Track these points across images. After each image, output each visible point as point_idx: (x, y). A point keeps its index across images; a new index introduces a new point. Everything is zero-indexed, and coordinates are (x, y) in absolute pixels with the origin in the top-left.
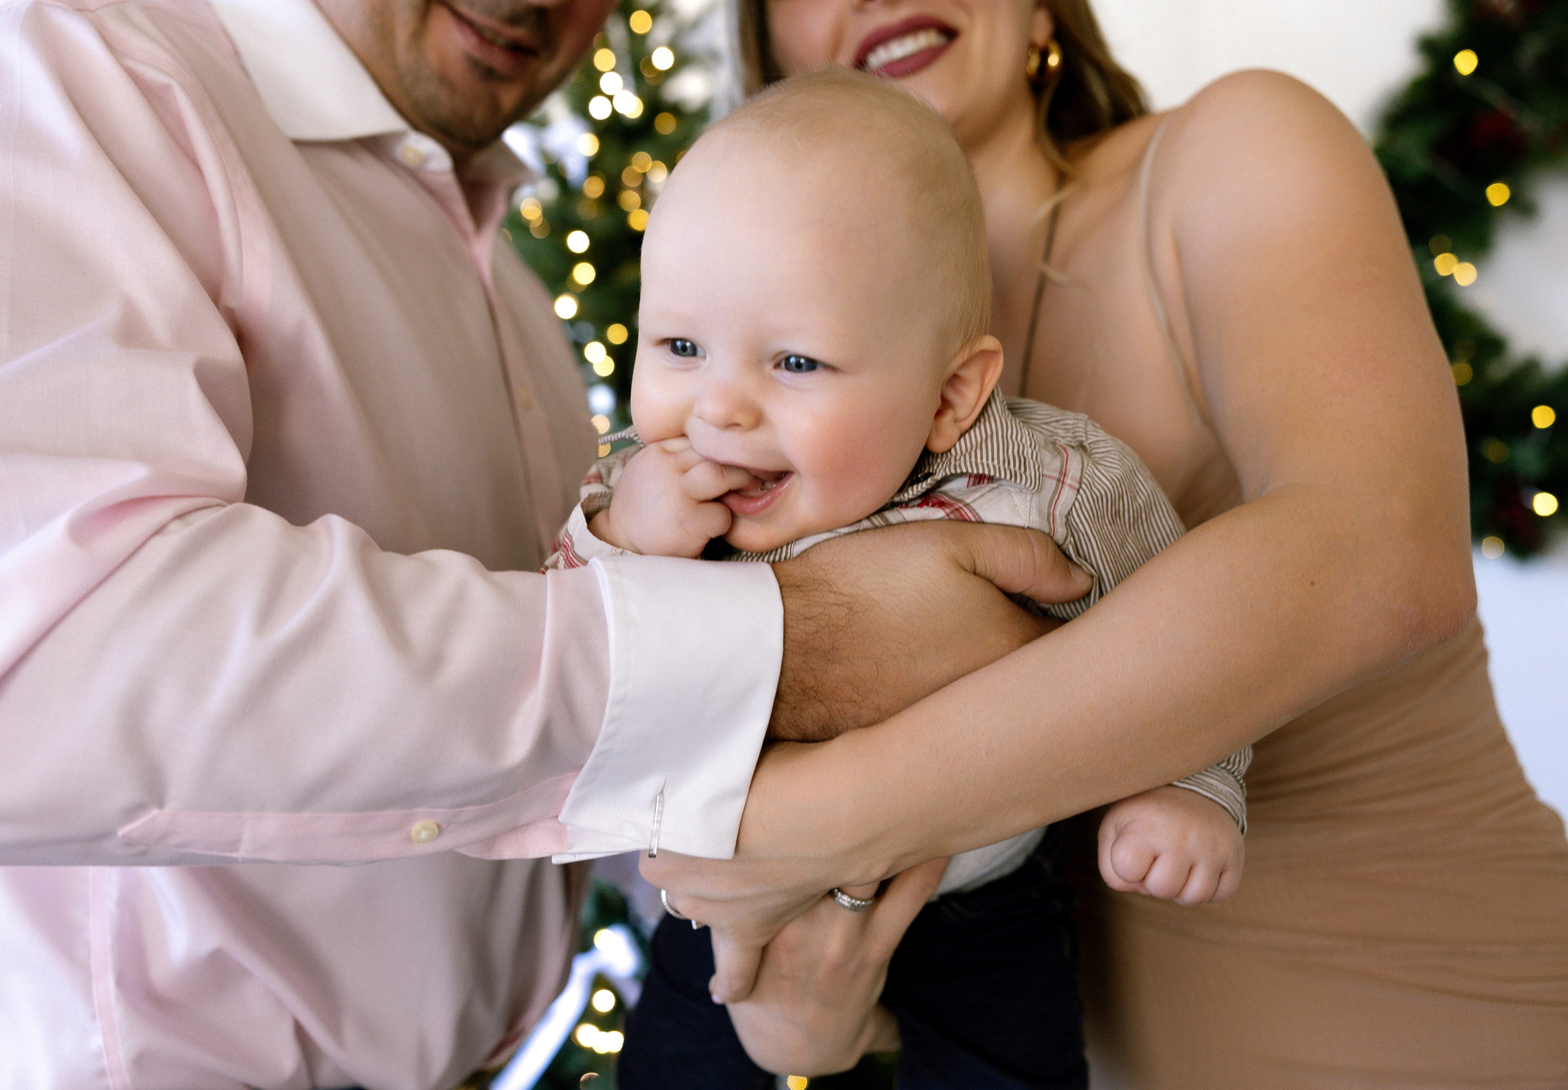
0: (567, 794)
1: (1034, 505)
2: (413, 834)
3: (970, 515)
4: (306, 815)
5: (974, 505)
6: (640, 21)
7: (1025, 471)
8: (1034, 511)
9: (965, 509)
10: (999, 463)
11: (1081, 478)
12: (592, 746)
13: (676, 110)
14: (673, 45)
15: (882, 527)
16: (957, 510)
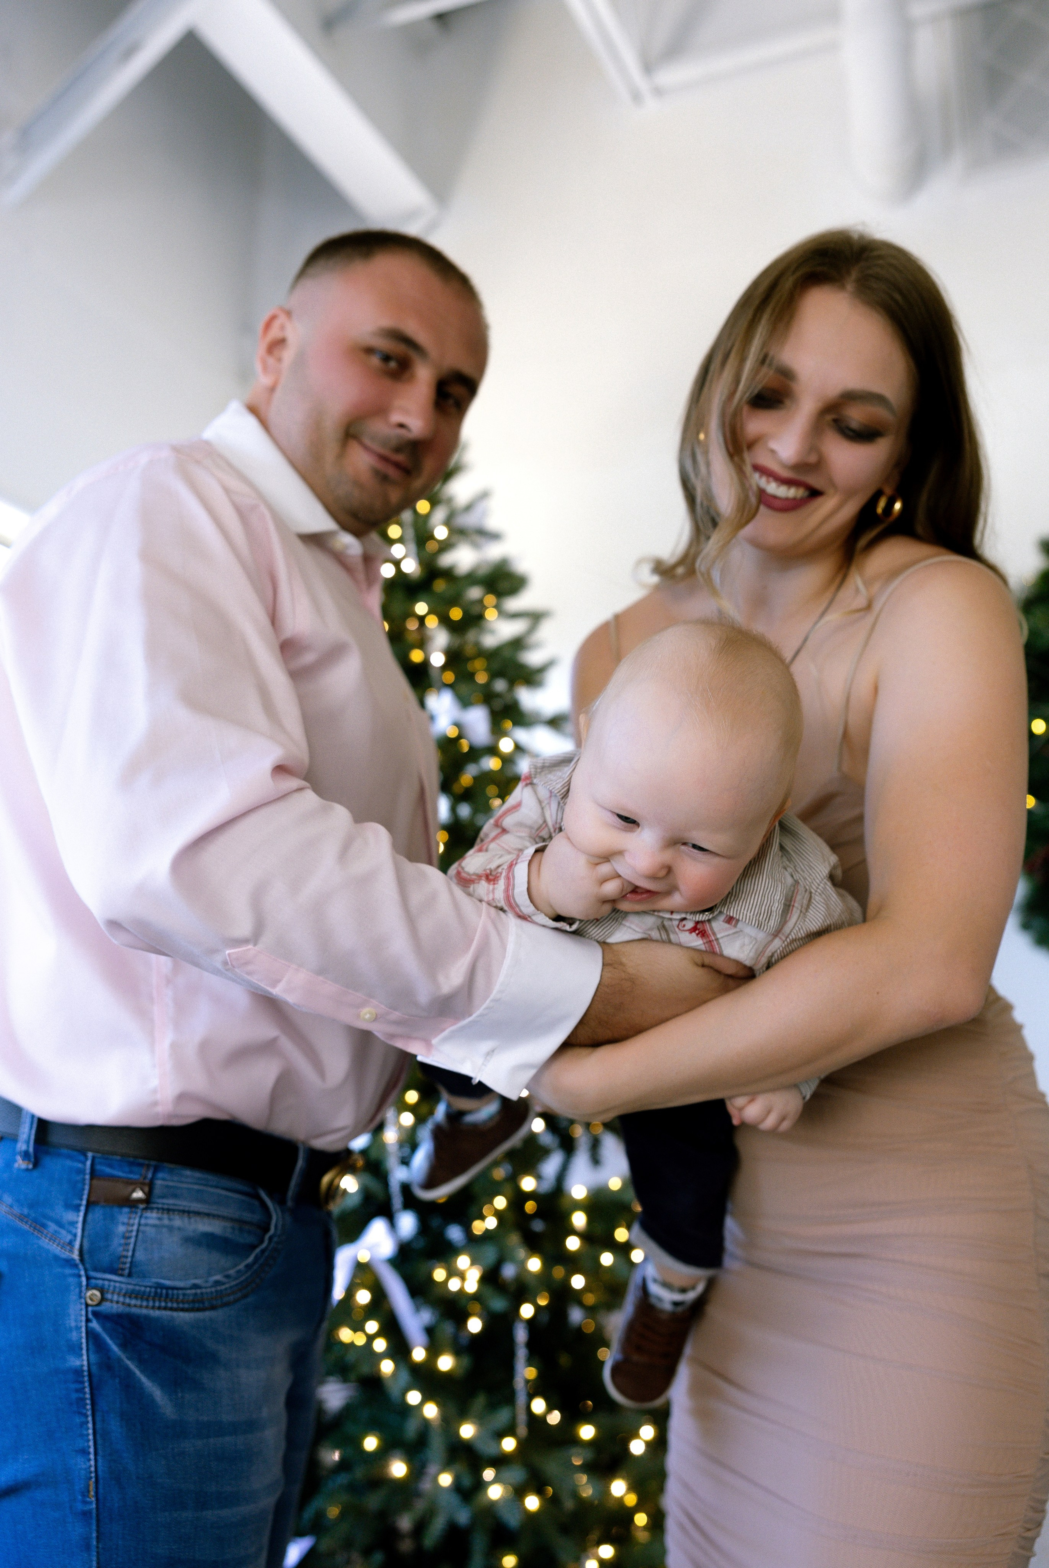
0: (443, 1030)
1: (755, 947)
2: (362, 1014)
3: (718, 949)
4: (321, 978)
5: (721, 941)
6: (423, 506)
7: (768, 922)
8: (753, 950)
9: (715, 942)
10: (753, 915)
11: (792, 929)
12: (470, 1015)
13: (448, 574)
14: (448, 523)
15: (657, 941)
16: (710, 941)
